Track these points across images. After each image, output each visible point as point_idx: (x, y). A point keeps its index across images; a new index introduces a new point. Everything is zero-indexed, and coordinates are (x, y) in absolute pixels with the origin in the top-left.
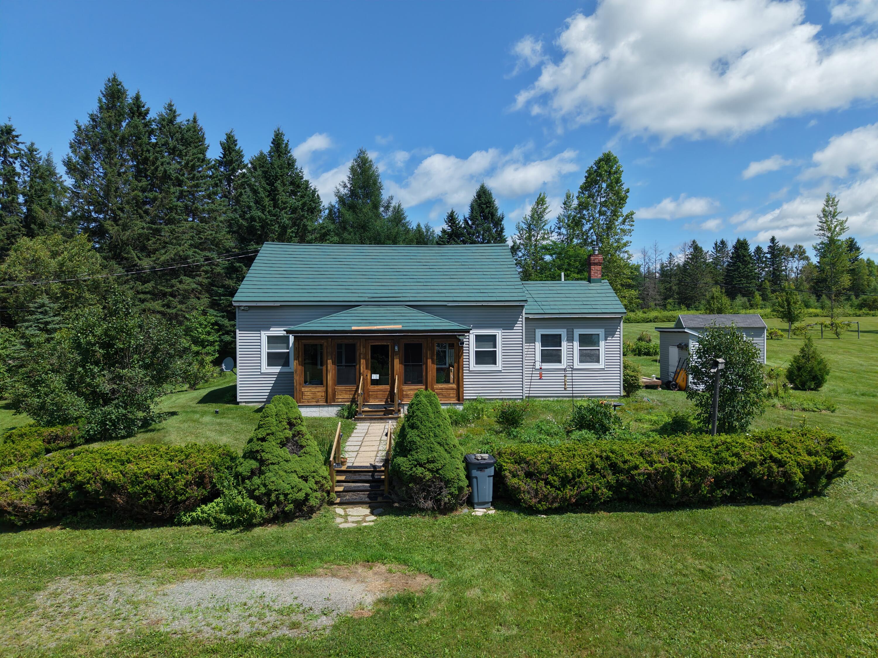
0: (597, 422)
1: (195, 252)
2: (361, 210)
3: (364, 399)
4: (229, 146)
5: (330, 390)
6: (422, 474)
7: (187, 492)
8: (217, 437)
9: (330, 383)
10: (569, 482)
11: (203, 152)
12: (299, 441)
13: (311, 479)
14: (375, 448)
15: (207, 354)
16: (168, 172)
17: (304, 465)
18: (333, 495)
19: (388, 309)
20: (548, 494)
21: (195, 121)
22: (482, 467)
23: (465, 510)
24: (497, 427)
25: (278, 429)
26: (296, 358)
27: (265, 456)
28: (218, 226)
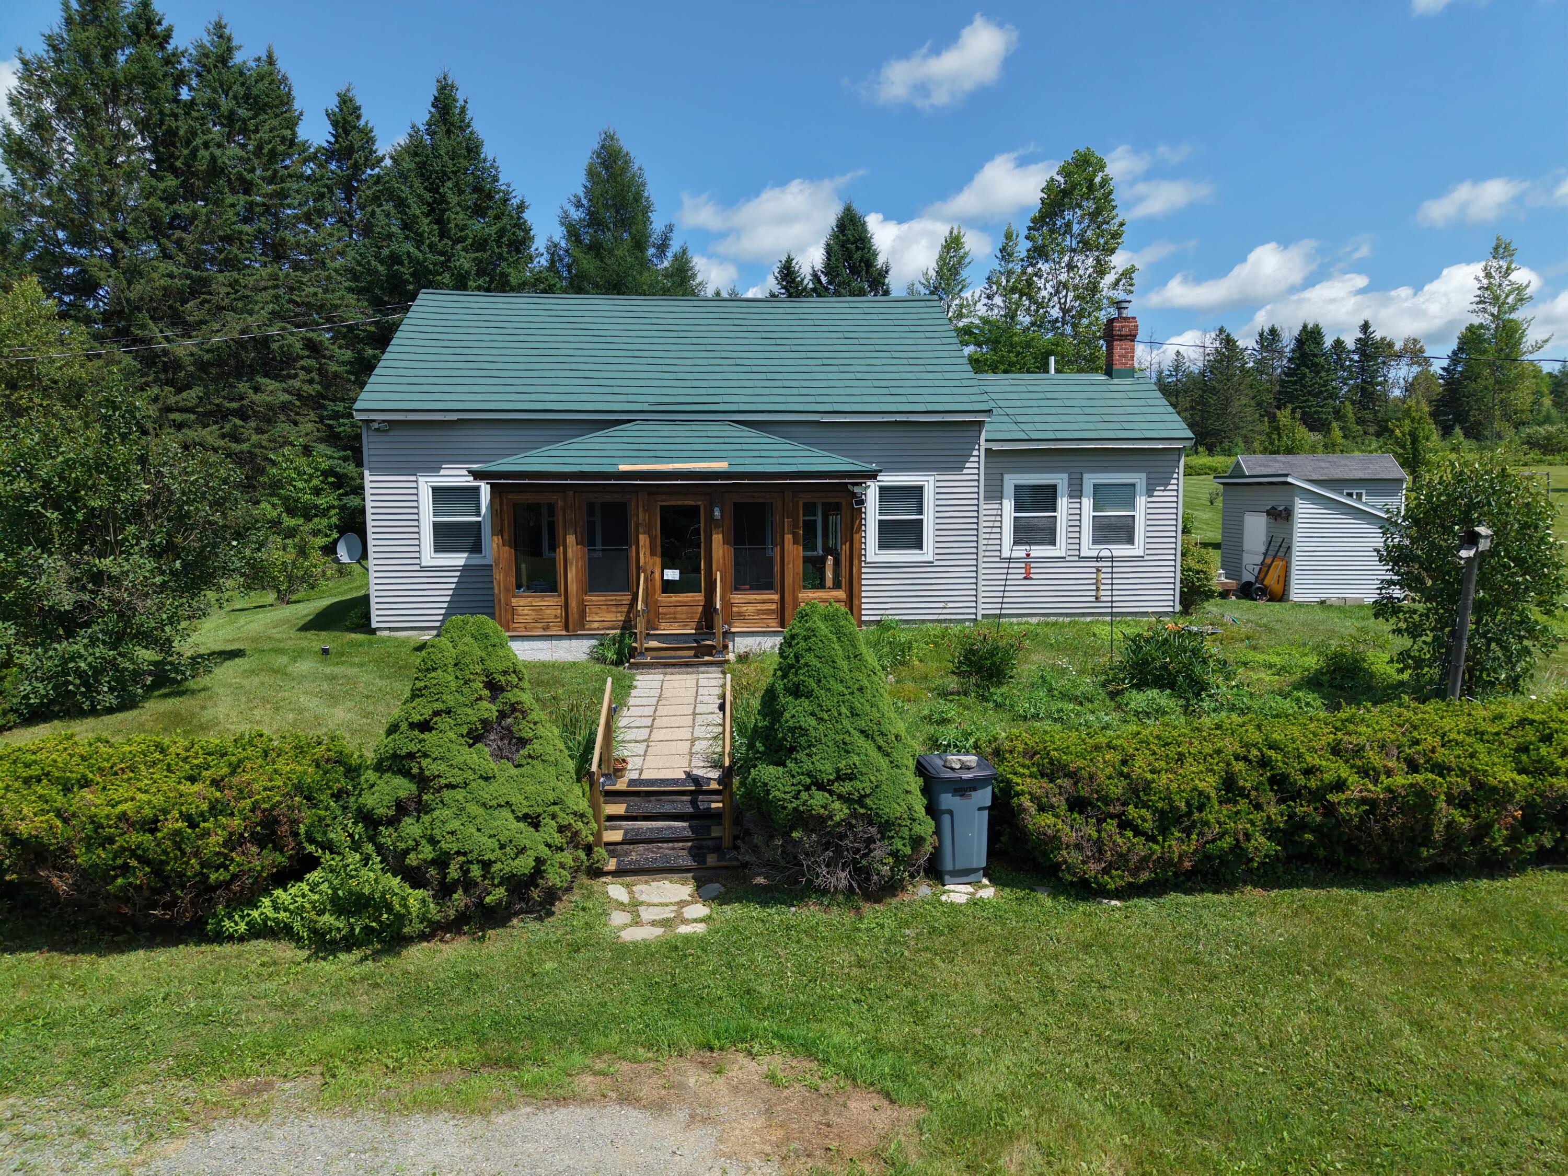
0: (1179, 672)
1: (283, 329)
2: (611, 252)
3: (648, 622)
4: (344, 119)
5: (573, 604)
6: (825, 807)
7: (232, 860)
8: (324, 710)
9: (573, 587)
10: (1178, 821)
11: (292, 124)
12: (515, 729)
13: (548, 820)
14: (686, 734)
15: (315, 533)
16: (220, 161)
17: (530, 788)
18: (600, 852)
19: (694, 428)
20: (1129, 851)
21: (271, 61)
22: (963, 788)
23: (924, 890)
24: (953, 683)
25: (462, 699)
26: (498, 530)
27: (431, 767)
28: (329, 278)
